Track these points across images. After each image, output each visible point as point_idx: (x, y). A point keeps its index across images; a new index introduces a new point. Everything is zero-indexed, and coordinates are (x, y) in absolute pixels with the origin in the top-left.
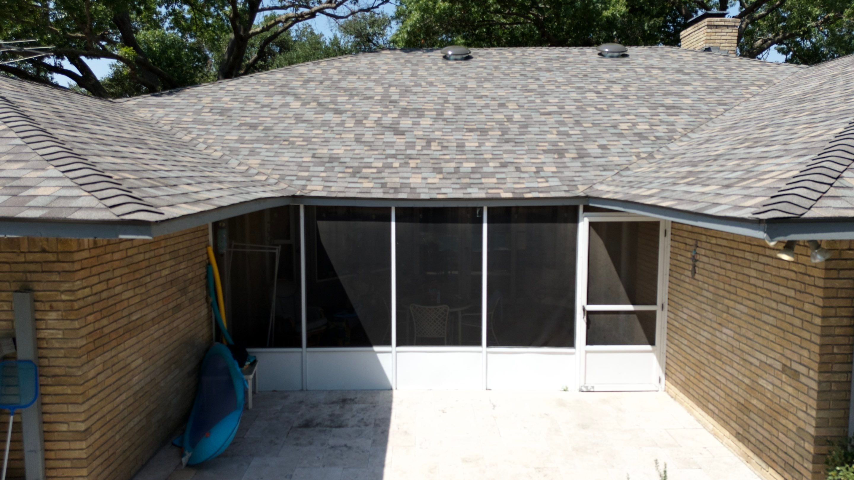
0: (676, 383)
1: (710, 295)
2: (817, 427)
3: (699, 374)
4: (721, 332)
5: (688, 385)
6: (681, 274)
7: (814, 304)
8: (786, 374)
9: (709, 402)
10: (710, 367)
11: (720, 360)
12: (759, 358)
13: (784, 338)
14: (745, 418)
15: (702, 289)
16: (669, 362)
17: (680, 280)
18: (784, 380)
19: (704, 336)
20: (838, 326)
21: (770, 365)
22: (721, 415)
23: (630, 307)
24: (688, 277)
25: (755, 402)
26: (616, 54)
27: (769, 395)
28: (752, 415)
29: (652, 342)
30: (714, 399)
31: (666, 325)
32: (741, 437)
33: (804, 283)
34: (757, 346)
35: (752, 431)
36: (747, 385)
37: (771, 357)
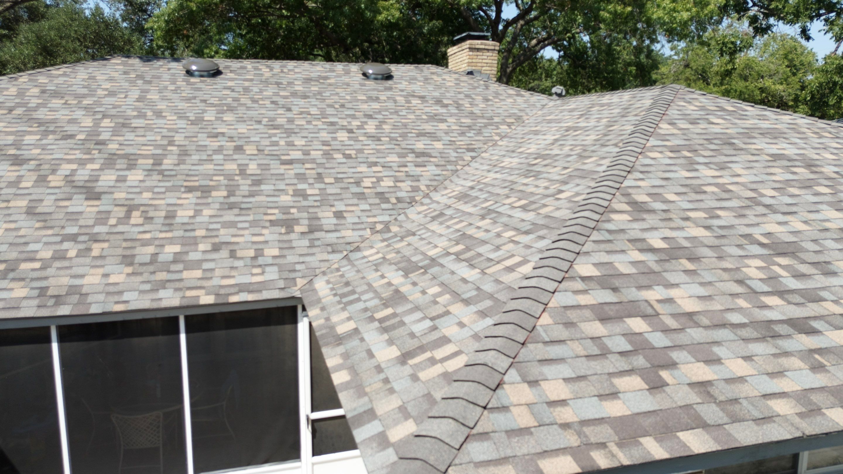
26: (380, 77)
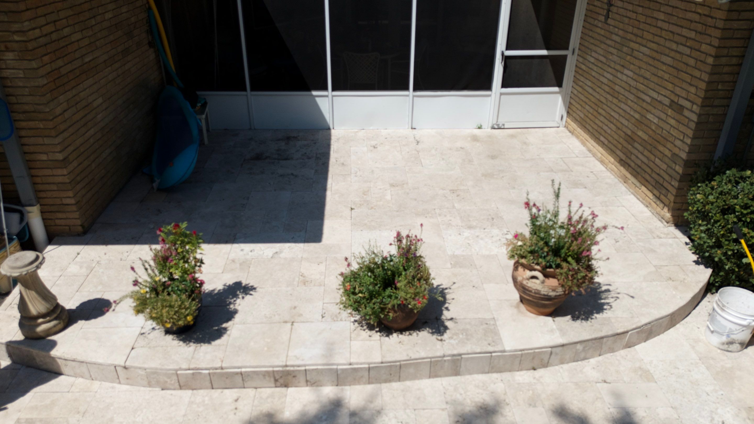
0: (575, 120)
1: (617, 39)
2: (689, 153)
3: (597, 111)
4: (622, 73)
5: (586, 122)
6: (595, 19)
7: (710, 45)
8: (672, 109)
9: (601, 134)
10: (607, 105)
11: (617, 98)
12: (651, 95)
13: (677, 77)
14: (630, 147)
15: (612, 33)
16: (572, 101)
17: (593, 25)
18: (669, 114)
19: (606, 78)
20: (727, 65)
21: (660, 102)
22: (610, 145)
23: (544, 52)
24: (601, 21)
25: (640, 133)
27: (653, 128)
28: (636, 145)
29: (559, 85)
30: (606, 132)
31: (574, 68)
32: (623, 163)
33: (706, 25)
34: (652, 85)
35: (633, 157)
36: (637, 119)
37: (662, 95)
